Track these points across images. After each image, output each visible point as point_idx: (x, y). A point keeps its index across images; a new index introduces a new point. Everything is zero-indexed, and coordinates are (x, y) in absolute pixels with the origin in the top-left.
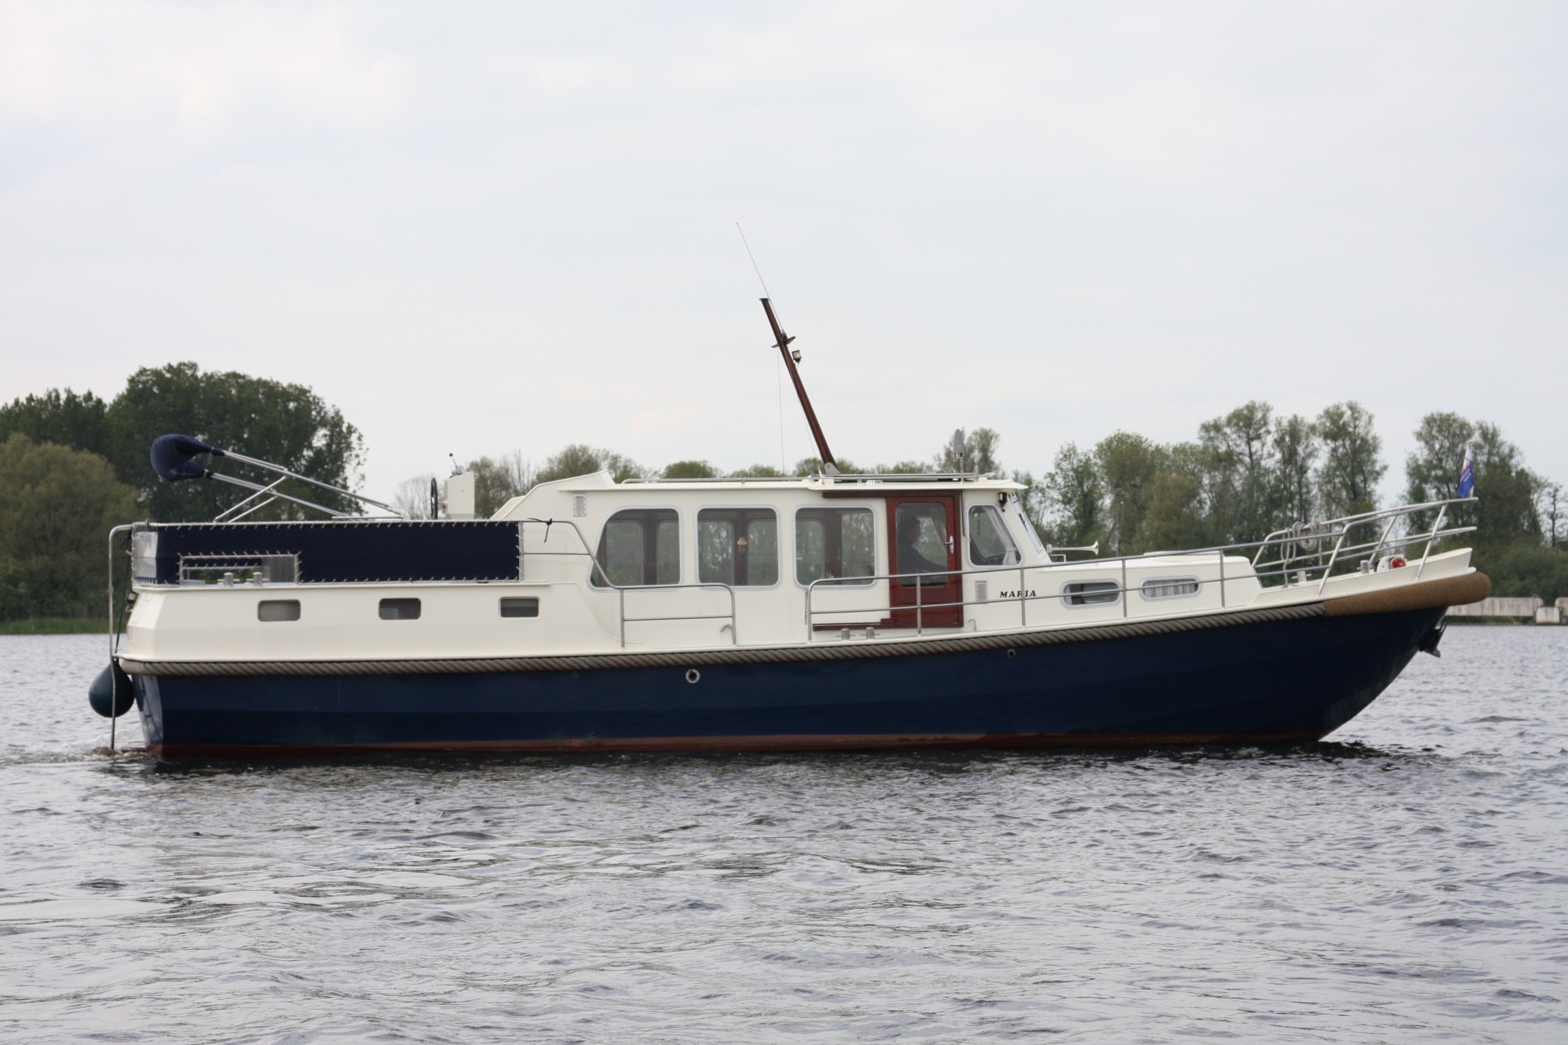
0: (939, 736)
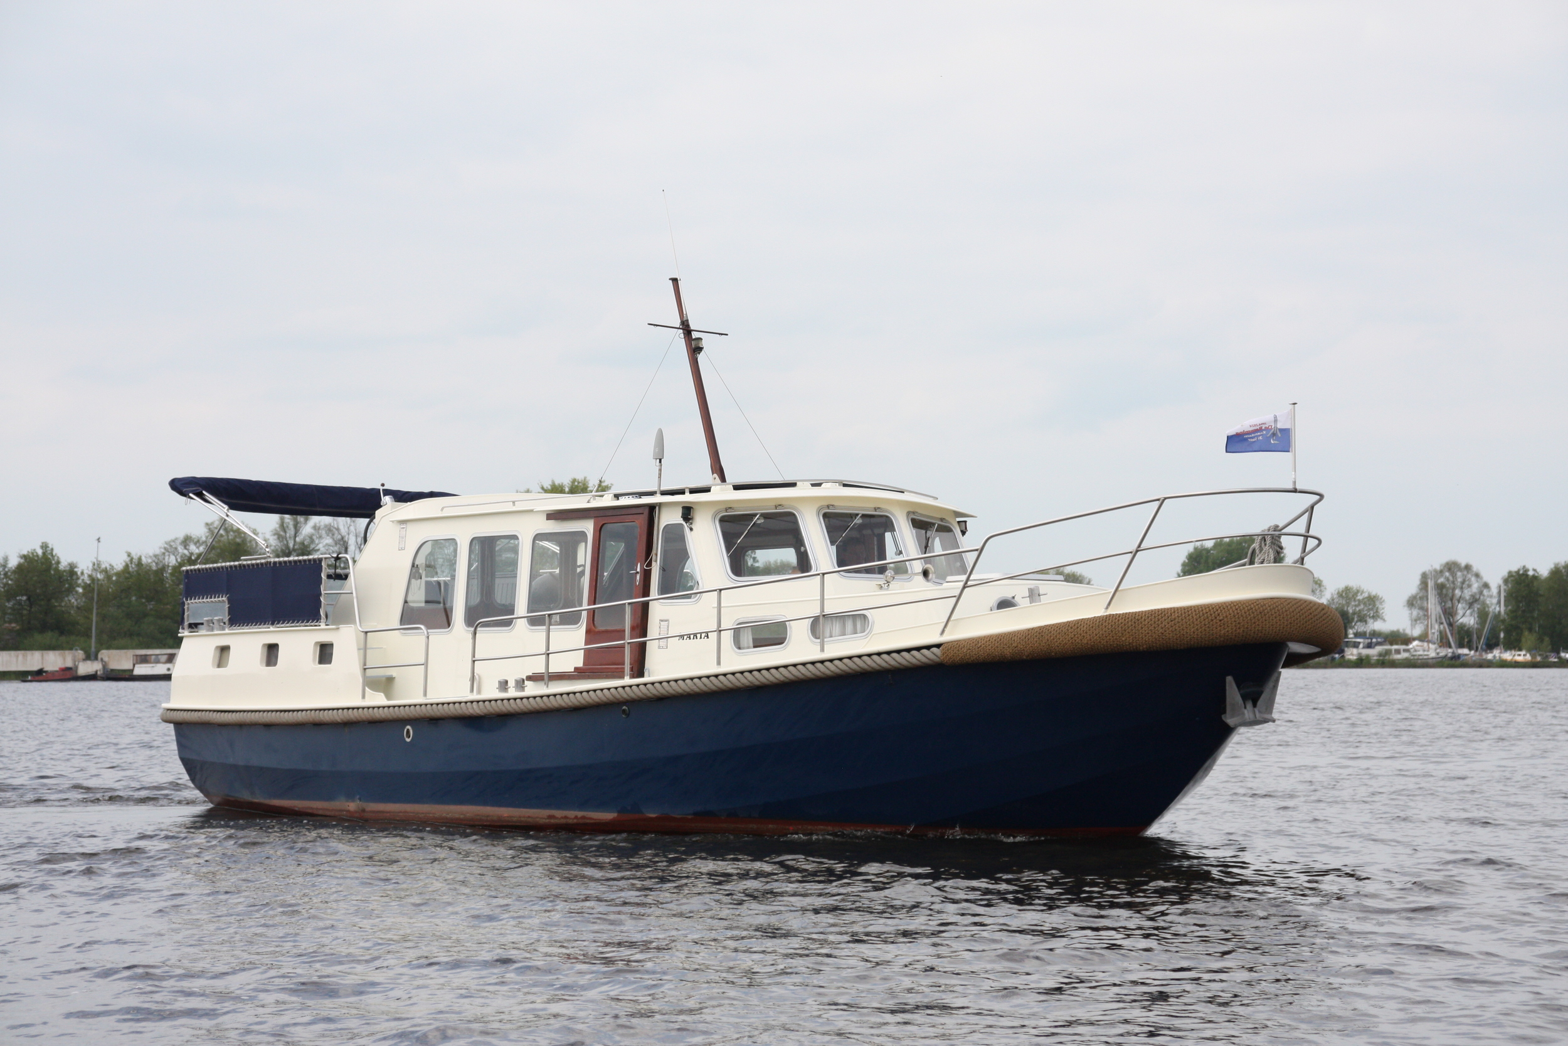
0: (580, 814)
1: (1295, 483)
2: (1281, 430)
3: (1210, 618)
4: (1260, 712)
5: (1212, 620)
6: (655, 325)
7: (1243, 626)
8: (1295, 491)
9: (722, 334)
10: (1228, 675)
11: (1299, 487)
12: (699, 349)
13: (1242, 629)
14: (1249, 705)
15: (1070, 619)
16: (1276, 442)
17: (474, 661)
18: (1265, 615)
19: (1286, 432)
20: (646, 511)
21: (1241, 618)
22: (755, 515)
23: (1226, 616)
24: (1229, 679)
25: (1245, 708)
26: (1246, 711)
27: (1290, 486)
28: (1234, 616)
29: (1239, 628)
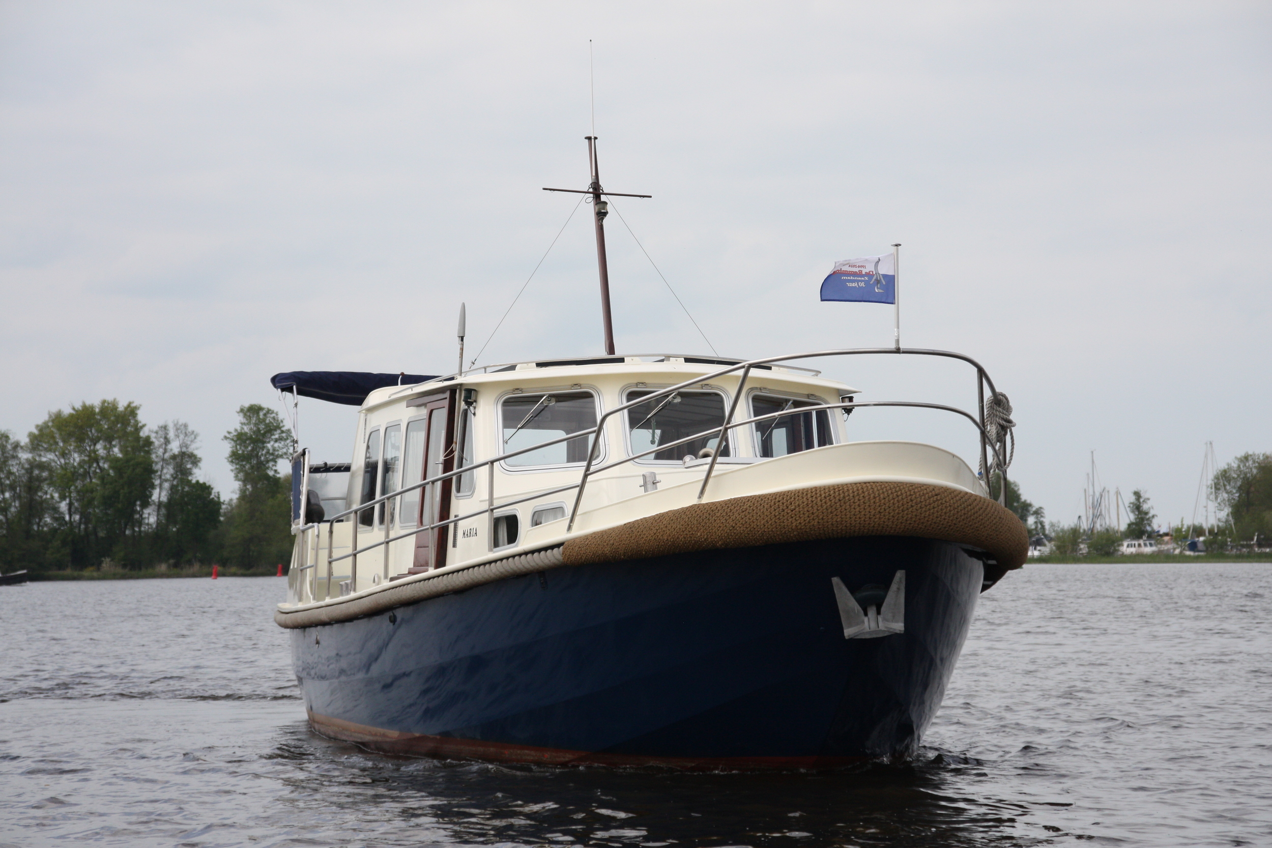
1: (898, 341)
2: (885, 276)
3: (781, 508)
4: (885, 620)
5: (783, 510)
6: (551, 190)
7: (818, 516)
8: (898, 351)
9: (644, 196)
10: (834, 576)
11: (903, 346)
12: (605, 214)
13: (816, 521)
14: (872, 612)
15: (662, 511)
16: (881, 291)
17: (330, 563)
18: (845, 503)
19: (889, 283)
20: (447, 395)
21: (815, 508)
22: (542, 396)
23: (799, 505)
24: (836, 580)
25: (866, 614)
26: (866, 619)
27: (892, 346)
28: (807, 505)
29: (813, 519)
